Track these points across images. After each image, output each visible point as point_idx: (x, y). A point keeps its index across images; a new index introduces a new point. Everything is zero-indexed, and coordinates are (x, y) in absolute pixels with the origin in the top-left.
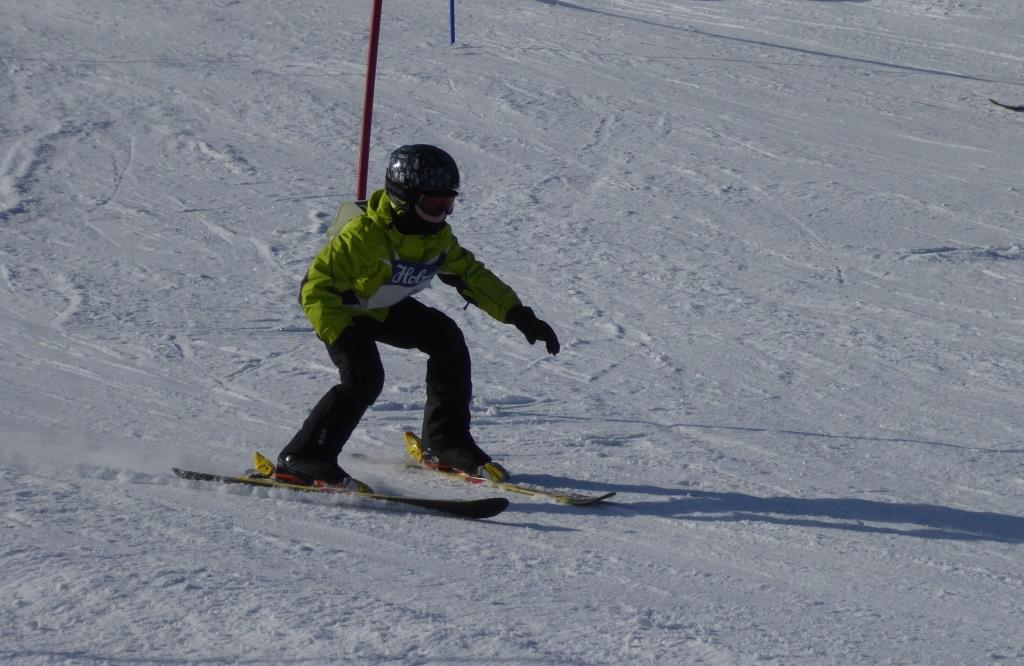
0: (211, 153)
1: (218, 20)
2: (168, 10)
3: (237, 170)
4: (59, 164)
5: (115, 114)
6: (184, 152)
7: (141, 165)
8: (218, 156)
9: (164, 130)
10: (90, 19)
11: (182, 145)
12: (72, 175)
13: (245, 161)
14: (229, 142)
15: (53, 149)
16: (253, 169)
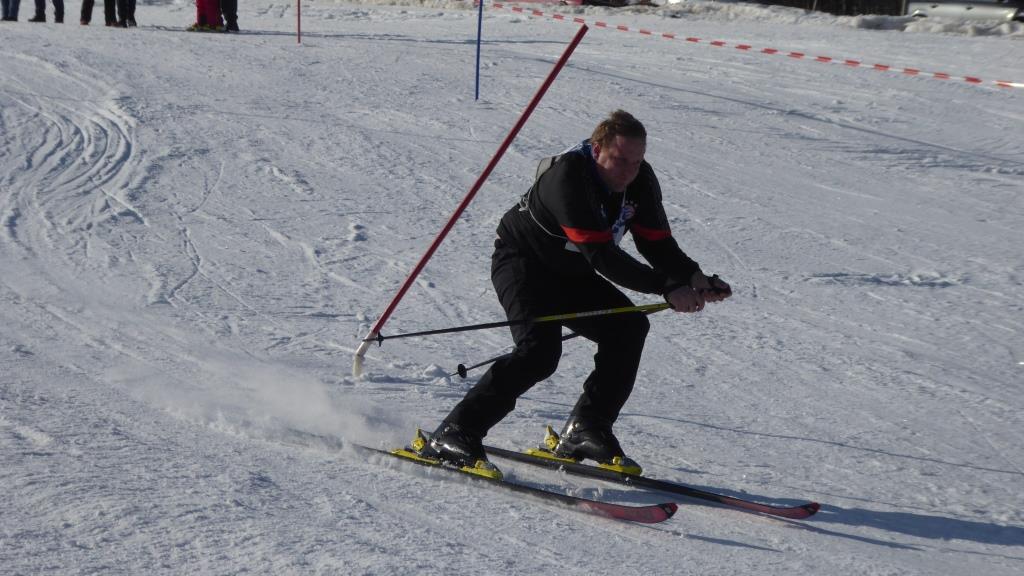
0: (281, 176)
1: (300, 75)
2: (264, 66)
3: (299, 190)
4: (164, 180)
5: (212, 143)
6: (261, 174)
7: (225, 183)
8: (286, 179)
9: (247, 157)
10: (205, 70)
11: (260, 169)
12: (173, 188)
13: (305, 183)
14: (295, 168)
15: (161, 167)
16: (312, 190)
